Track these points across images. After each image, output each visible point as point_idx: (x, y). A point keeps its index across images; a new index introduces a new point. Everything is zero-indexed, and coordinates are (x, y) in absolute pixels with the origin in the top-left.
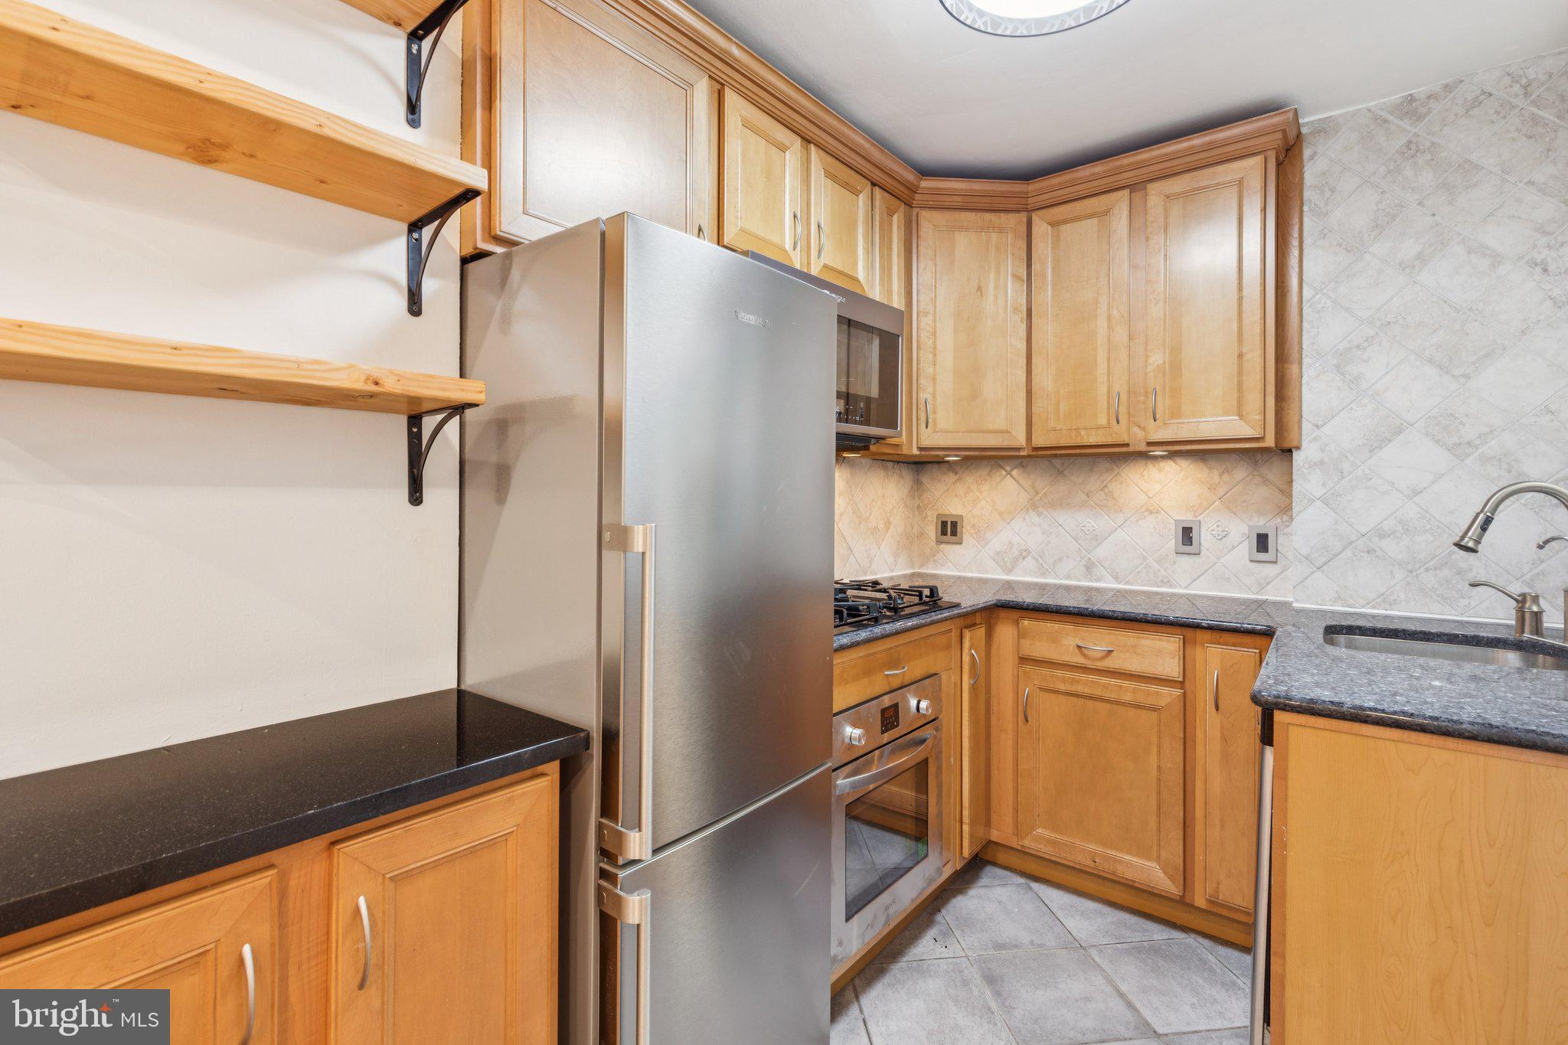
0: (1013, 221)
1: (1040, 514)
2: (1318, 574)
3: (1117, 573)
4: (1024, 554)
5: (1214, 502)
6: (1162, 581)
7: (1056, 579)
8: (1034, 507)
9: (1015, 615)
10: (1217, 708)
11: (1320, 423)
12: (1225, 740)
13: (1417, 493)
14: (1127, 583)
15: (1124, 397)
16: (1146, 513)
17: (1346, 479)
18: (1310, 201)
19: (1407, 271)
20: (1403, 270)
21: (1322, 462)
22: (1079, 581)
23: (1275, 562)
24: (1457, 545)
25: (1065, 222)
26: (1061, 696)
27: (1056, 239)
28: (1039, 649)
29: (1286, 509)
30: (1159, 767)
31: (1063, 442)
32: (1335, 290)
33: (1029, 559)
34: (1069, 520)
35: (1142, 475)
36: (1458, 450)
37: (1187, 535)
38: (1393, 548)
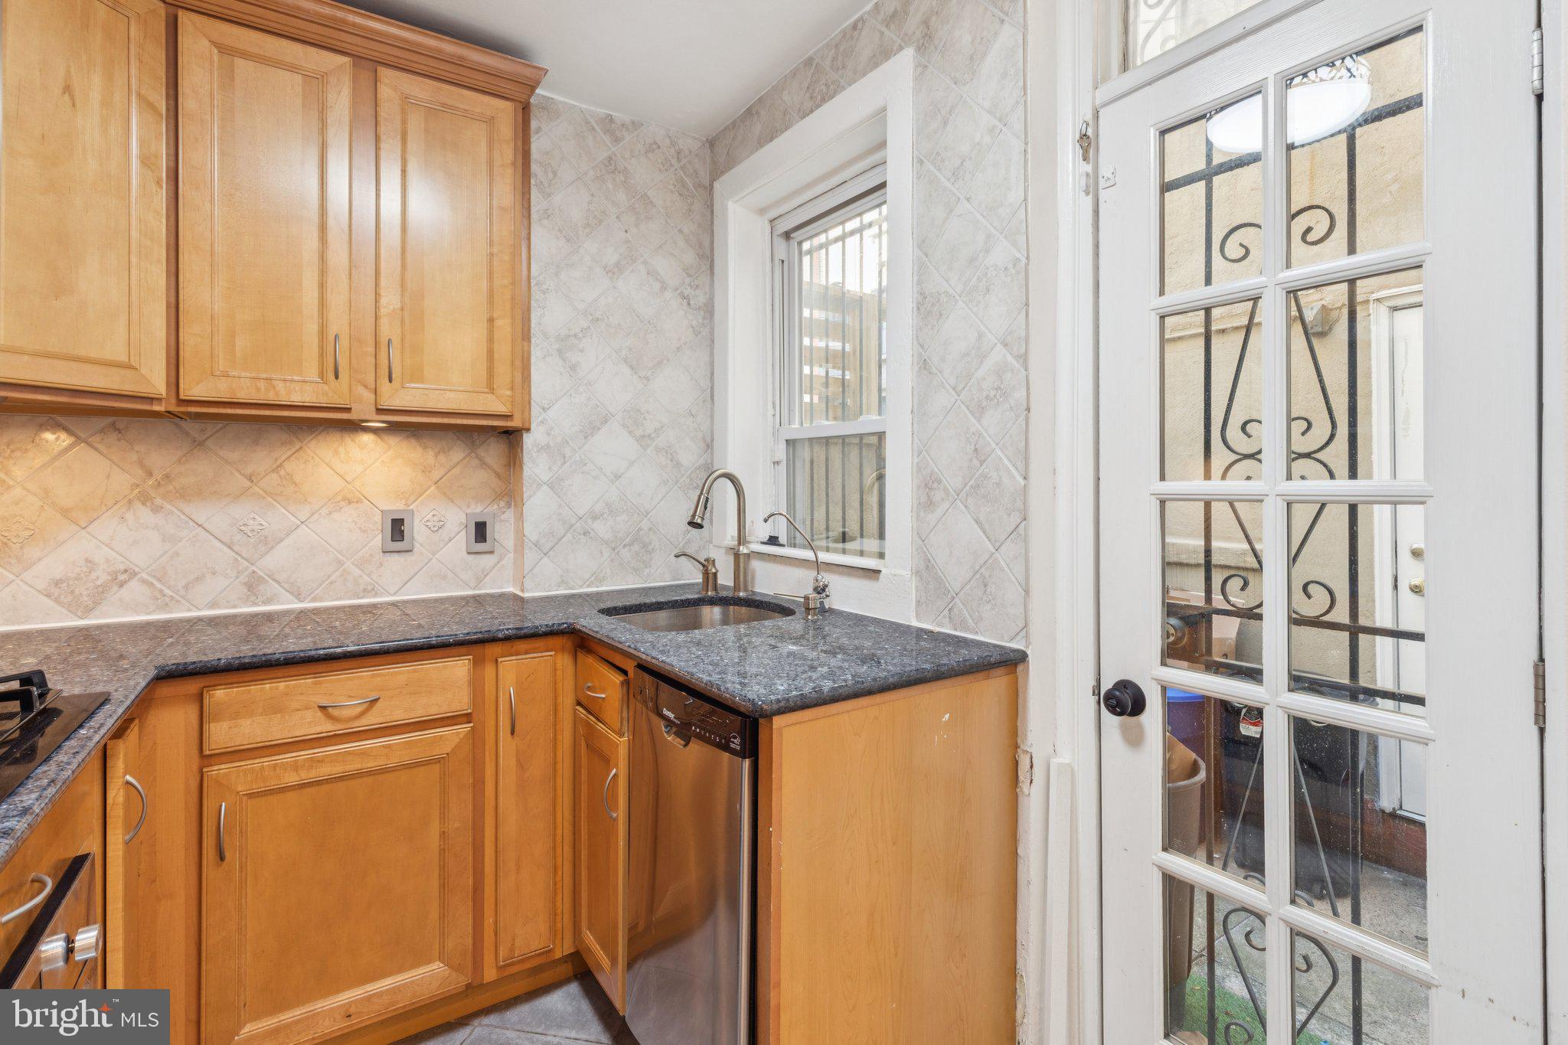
1: (156, 510)
2: (546, 559)
3: (299, 587)
4: (122, 577)
5: (429, 488)
6: (365, 590)
7: (190, 610)
8: (145, 499)
10: (513, 733)
11: (546, 406)
12: (521, 766)
13: (618, 477)
14: (314, 600)
15: (344, 342)
16: (342, 503)
17: (568, 464)
19: (610, 274)
20: (607, 273)
21: (548, 446)
22: (234, 607)
23: (492, 552)
24: (689, 523)
27: (227, 74)
29: (510, 493)
30: (443, 833)
31: (242, 396)
32: (557, 274)
33: (134, 584)
34: (217, 516)
35: (336, 452)
36: (644, 440)
37: (397, 528)
38: (602, 529)
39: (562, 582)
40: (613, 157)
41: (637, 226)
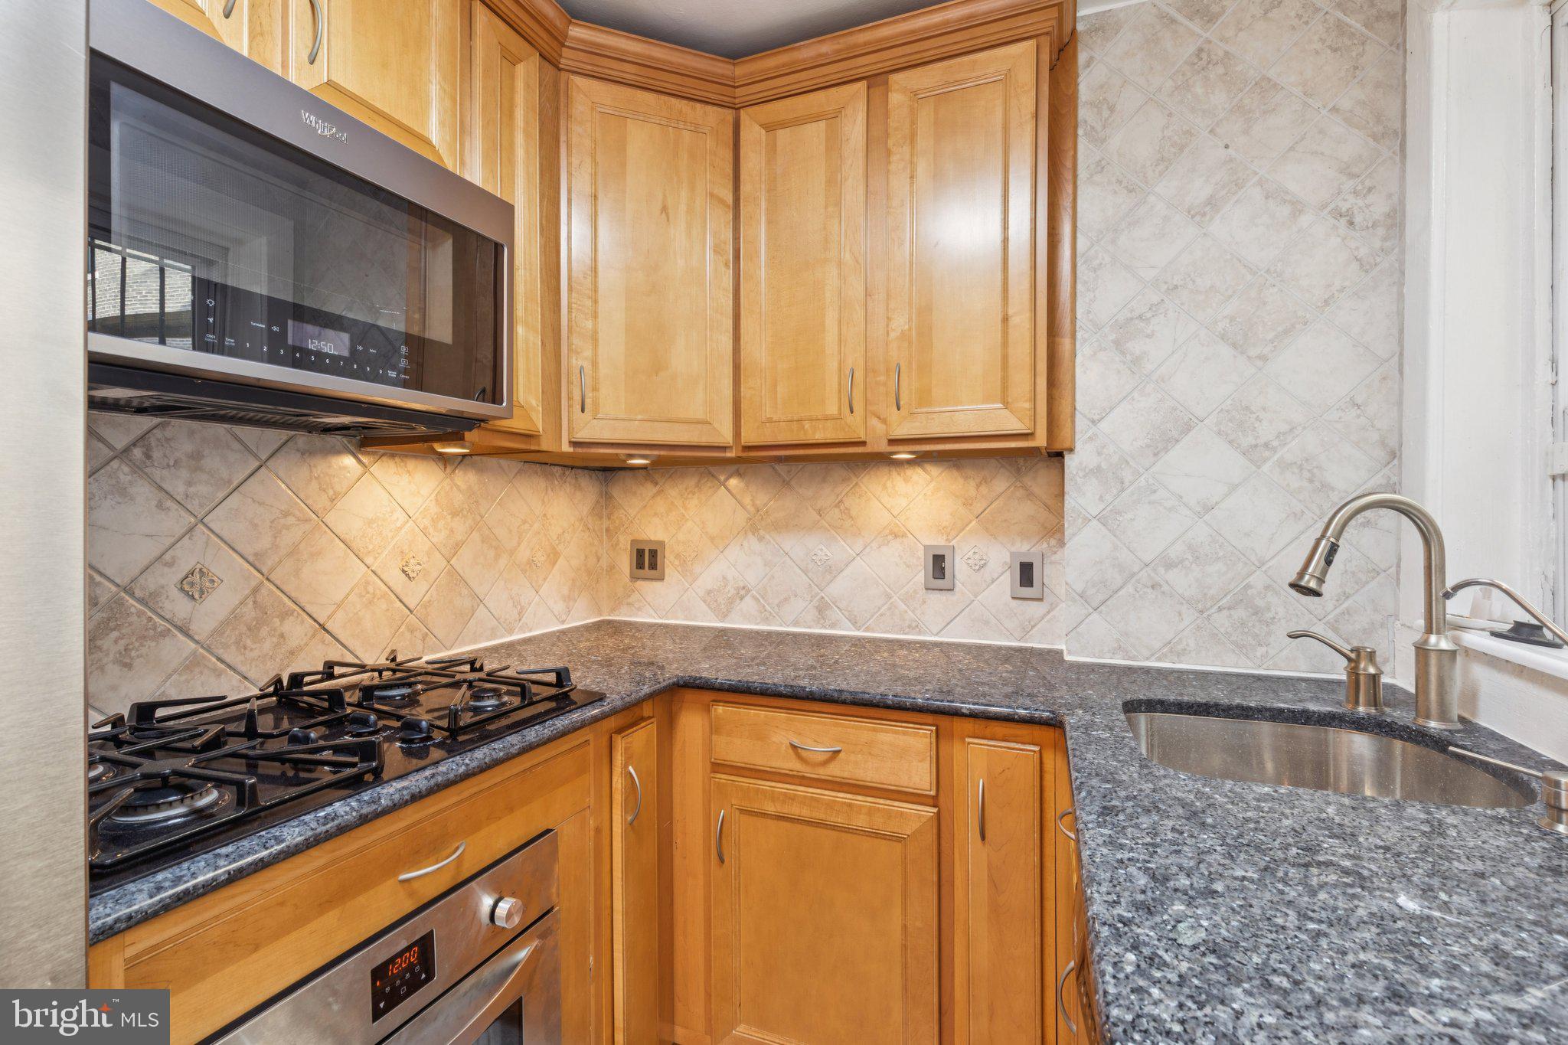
0: (712, 117)
1: (761, 539)
2: (1095, 615)
3: (856, 616)
4: (742, 592)
5: (970, 522)
6: (909, 627)
7: (781, 626)
8: (754, 530)
9: (708, 696)
10: (983, 838)
11: (1096, 417)
12: (994, 884)
13: (1208, 508)
14: (867, 630)
15: (859, 375)
16: (890, 537)
17: (1126, 492)
18: (1086, 122)
19: (1198, 218)
20: (1193, 217)
21: (1099, 468)
22: (810, 627)
23: (1041, 600)
24: (1293, 586)
25: (783, 125)
26: (769, 822)
27: (772, 149)
28: (737, 749)
29: (1054, 529)
30: (905, 927)
32: (1113, 242)
33: (748, 599)
34: (797, 546)
35: (885, 487)
36: (1254, 454)
37: (939, 565)
38: (1181, 581)
39: (1119, 649)
41: (1246, 132)
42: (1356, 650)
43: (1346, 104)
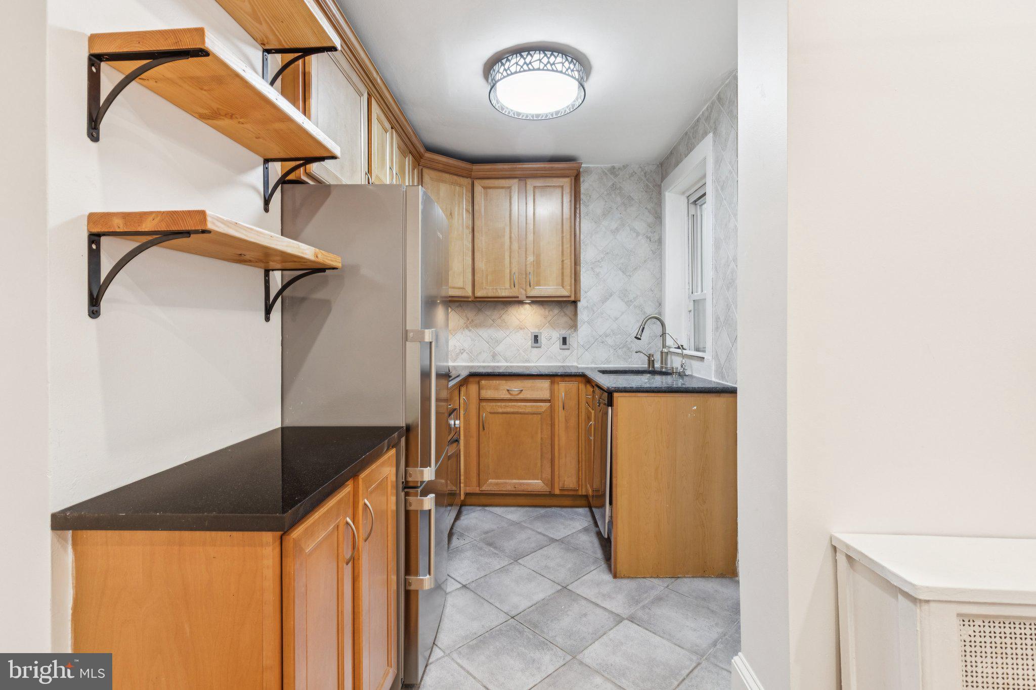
0: (466, 182)
1: (470, 330)
2: (587, 352)
4: (462, 351)
5: (546, 324)
8: (467, 327)
9: (477, 379)
10: (564, 409)
11: (586, 290)
12: (566, 421)
13: (617, 319)
14: (511, 363)
15: (517, 274)
16: (519, 329)
17: (595, 314)
18: (583, 199)
20: (612, 233)
21: (587, 307)
22: (489, 363)
23: (569, 349)
24: (636, 337)
25: (490, 188)
26: (500, 415)
27: (486, 195)
28: (487, 394)
29: (574, 326)
30: (542, 438)
31: (490, 295)
32: (591, 237)
33: (465, 353)
34: (485, 333)
35: (517, 311)
36: (628, 303)
37: (536, 339)
38: (610, 341)
39: (593, 361)
40: (615, 183)
41: (625, 210)
42: (650, 355)
43: (649, 207)
